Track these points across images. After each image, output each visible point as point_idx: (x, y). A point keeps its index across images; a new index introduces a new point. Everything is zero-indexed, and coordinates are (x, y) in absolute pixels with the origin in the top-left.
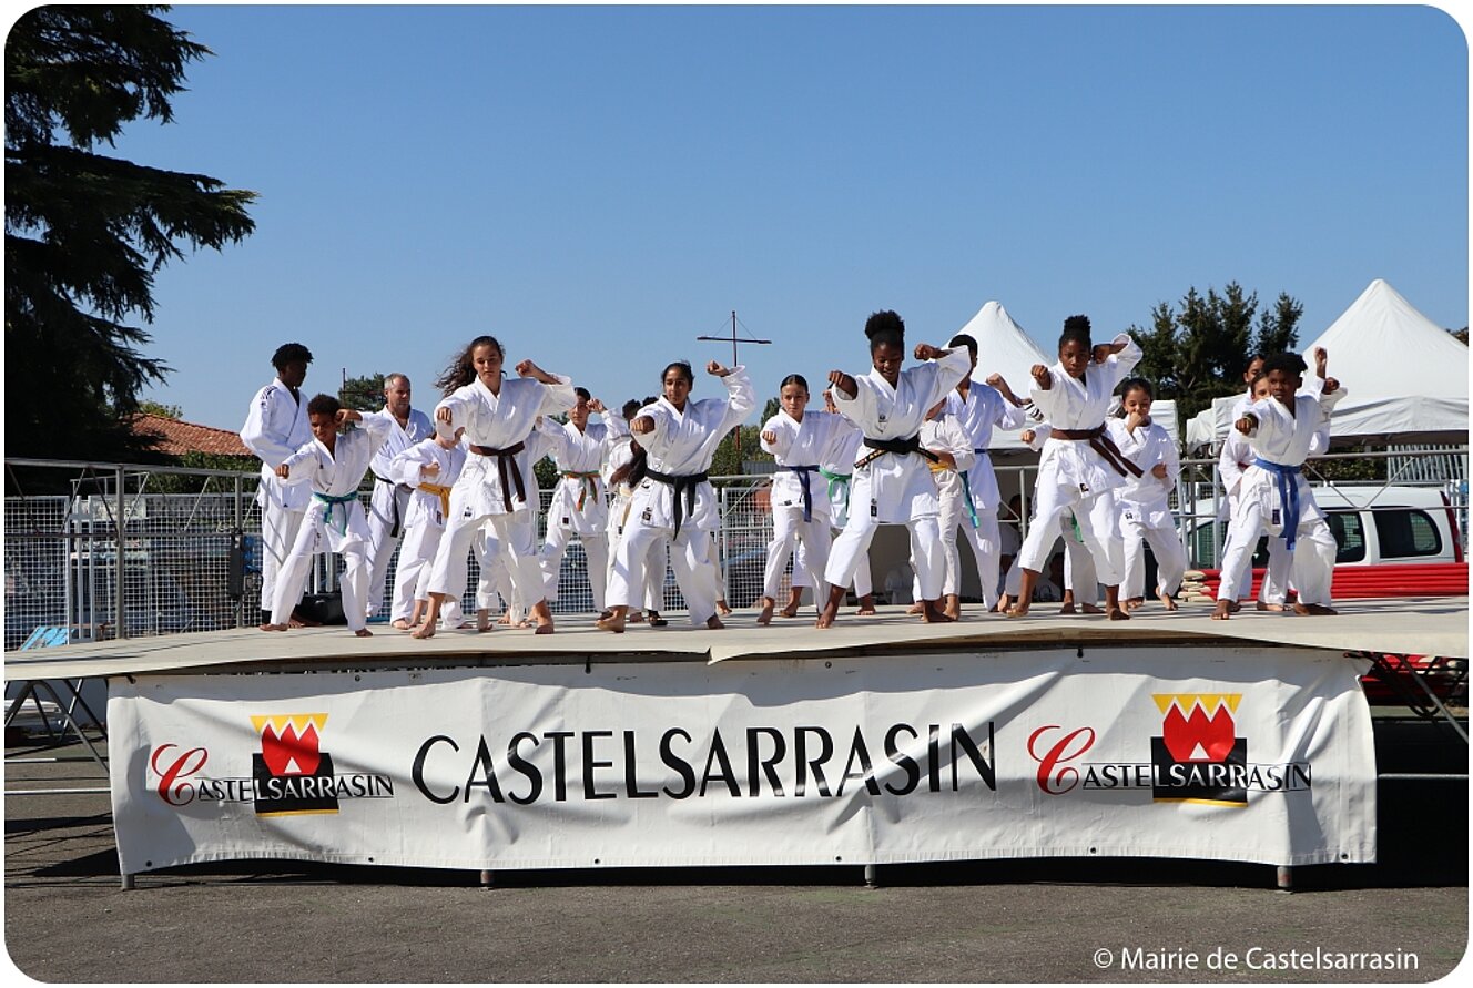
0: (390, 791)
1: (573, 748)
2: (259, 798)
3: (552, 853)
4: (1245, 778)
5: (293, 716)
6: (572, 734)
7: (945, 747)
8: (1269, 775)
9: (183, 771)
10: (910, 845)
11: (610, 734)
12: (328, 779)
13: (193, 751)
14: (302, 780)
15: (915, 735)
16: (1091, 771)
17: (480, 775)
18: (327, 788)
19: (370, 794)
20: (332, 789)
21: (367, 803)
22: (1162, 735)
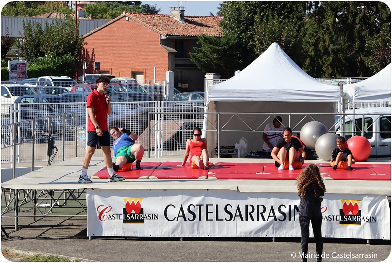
0: (158, 218)
1: (203, 209)
2: (124, 219)
3: (197, 234)
4: (360, 219)
6: (203, 205)
7: (292, 210)
8: (366, 218)
9: (105, 211)
10: (283, 233)
11: (212, 205)
12: (142, 215)
13: (108, 207)
14: (136, 215)
15: (285, 207)
16: (326, 217)
17: (181, 214)
18: (142, 217)
19: (153, 219)
20: (143, 217)
21: (151, 220)
22: (342, 209)
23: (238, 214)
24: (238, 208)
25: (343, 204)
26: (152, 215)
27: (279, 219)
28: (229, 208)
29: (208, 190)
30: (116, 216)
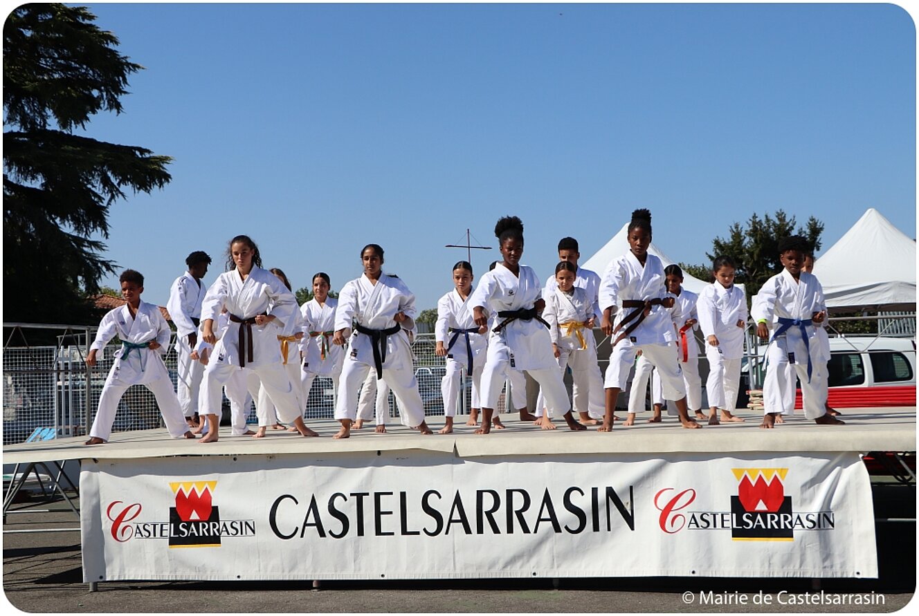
0: (254, 532)
1: (368, 503)
2: (172, 535)
3: (355, 570)
4: (791, 523)
5: (196, 483)
6: (367, 494)
7: (602, 501)
8: (807, 519)
9: (127, 517)
10: (580, 567)
11: (391, 493)
12: (217, 524)
13: (132, 506)
14: (201, 524)
15: (583, 494)
16: (693, 517)
17: (311, 520)
18: (215, 530)
19: (242, 534)
20: (218, 530)
21: (239, 538)
22: (738, 495)
23: (456, 516)
24: (458, 501)
25: (739, 480)
26: (241, 523)
27: (566, 528)
28: (433, 501)
29: (379, 452)
30: (151, 529)
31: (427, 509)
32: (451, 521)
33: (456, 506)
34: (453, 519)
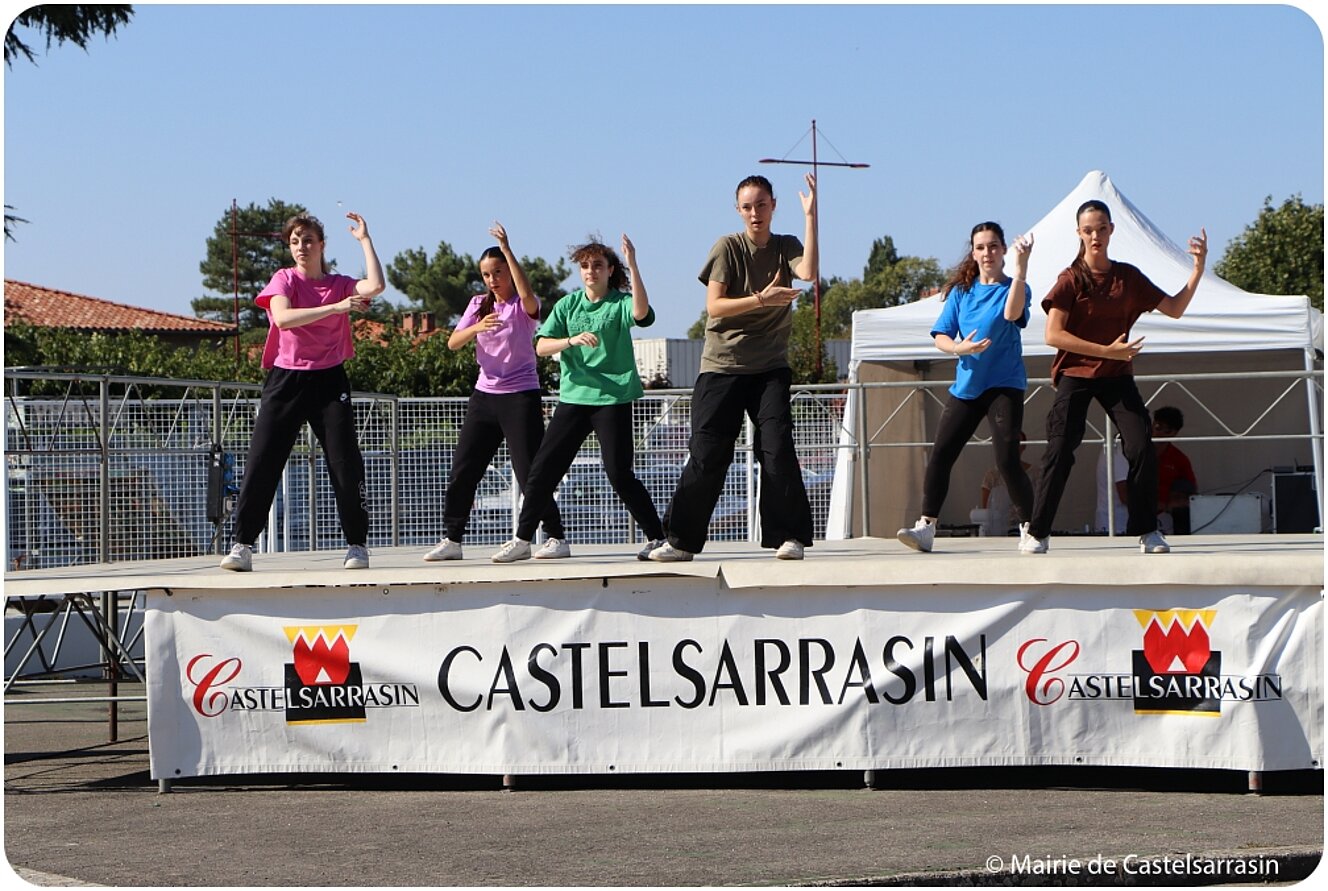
0: (416, 700)
1: (589, 658)
3: (569, 761)
4: (1218, 690)
6: (588, 645)
7: (939, 657)
8: (1241, 685)
9: (217, 680)
10: (907, 752)
11: (625, 645)
12: (358, 688)
13: (227, 661)
14: (333, 689)
15: (911, 646)
16: (1076, 681)
17: (503, 684)
18: (355, 697)
19: (398, 702)
20: (361, 698)
21: (394, 710)
22: (1143, 649)
23: (725, 678)
24: (727, 656)
25: (1144, 627)
26: (396, 688)
27: (886, 696)
28: (689, 656)
29: (606, 582)
30: (257, 696)
31: (681, 668)
32: (717, 686)
33: (725, 664)
34: (721, 682)
